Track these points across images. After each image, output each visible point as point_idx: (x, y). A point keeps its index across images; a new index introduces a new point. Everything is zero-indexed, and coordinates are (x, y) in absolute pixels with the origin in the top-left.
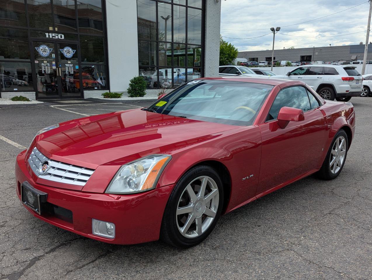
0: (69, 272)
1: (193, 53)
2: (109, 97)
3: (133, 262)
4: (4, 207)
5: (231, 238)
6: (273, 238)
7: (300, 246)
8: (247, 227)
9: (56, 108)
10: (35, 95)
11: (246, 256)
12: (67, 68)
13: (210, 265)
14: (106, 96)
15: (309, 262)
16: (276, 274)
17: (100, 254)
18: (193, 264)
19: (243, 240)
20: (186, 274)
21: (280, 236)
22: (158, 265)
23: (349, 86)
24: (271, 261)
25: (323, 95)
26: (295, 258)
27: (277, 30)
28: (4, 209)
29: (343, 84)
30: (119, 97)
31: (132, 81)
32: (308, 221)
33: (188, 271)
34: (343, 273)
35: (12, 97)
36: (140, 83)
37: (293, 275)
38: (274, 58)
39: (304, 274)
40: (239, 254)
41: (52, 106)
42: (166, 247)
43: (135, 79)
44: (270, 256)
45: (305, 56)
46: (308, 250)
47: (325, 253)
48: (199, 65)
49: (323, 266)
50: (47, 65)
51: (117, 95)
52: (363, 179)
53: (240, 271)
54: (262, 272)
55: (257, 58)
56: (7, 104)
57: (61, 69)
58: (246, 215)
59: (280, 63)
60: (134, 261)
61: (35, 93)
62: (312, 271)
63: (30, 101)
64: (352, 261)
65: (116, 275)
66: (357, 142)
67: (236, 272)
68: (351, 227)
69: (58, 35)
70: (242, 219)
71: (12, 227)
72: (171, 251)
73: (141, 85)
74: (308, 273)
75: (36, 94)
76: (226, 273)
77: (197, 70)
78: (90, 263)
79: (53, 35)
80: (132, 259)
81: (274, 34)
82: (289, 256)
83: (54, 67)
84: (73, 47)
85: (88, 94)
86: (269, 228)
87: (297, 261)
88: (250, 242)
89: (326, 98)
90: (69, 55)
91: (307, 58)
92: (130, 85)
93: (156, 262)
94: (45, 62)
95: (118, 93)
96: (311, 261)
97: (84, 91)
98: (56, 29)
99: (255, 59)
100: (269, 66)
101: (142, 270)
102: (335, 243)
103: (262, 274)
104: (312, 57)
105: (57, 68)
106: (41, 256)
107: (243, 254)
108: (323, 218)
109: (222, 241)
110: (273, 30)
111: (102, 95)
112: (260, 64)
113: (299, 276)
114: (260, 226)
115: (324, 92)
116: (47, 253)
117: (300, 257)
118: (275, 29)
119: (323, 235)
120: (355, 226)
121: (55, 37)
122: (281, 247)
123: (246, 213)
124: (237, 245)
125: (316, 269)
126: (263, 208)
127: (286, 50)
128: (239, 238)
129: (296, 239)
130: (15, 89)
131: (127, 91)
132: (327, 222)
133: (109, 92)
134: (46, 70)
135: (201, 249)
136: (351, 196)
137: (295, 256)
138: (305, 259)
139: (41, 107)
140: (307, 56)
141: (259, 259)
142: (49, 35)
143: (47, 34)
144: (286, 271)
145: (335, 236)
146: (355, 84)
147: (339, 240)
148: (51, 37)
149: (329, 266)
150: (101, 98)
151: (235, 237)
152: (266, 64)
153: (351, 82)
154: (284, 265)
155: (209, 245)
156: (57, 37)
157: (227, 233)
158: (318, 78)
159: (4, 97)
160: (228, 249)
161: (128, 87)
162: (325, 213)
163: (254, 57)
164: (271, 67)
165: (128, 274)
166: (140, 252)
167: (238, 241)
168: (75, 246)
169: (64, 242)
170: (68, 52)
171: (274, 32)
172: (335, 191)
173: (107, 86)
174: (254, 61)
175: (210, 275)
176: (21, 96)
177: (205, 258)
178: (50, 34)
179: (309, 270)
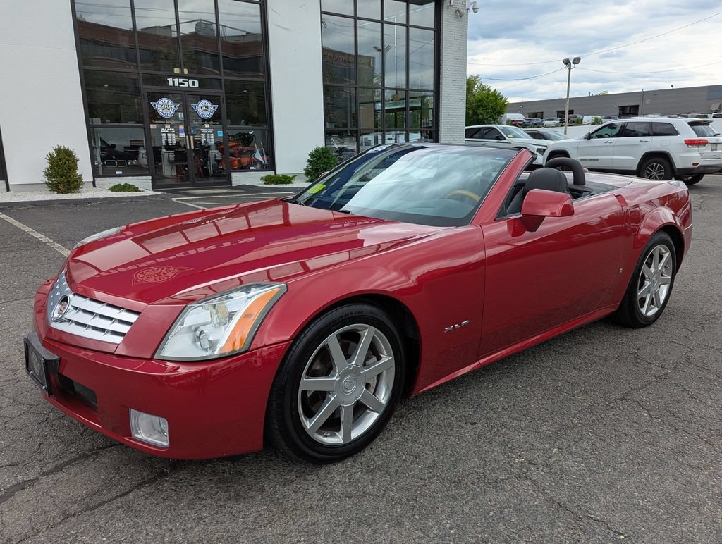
0: (67, 516)
1: (420, 105)
2: (272, 183)
3: (199, 498)
4: (9, 380)
5: (411, 448)
6: (496, 449)
7: (546, 470)
8: (449, 425)
9: (180, 202)
10: (150, 181)
11: (429, 489)
12: (203, 136)
13: (349, 509)
14: (268, 180)
15: (557, 505)
16: (480, 533)
17: (143, 478)
18: (317, 505)
19: (433, 453)
20: (294, 527)
21: (510, 446)
22: (247, 505)
23: (699, 155)
24: (478, 502)
25: (651, 171)
26: (528, 497)
27: (574, 63)
28: (8, 383)
29: (688, 151)
30: (289, 182)
31: (312, 155)
32: (575, 415)
33: (302, 520)
34: (626, 535)
35: (112, 185)
36: (325, 157)
37: (517, 537)
38: (571, 112)
39: (540, 535)
40: (416, 484)
41: (174, 199)
42: (275, 465)
43: (317, 150)
44: (478, 490)
45: (627, 106)
46: (562, 478)
47: (595, 486)
48: (430, 125)
49: (585, 516)
50: (170, 132)
51: (286, 179)
52: (703, 328)
53: (407, 524)
54: (450, 529)
55: (542, 113)
56: (101, 197)
57: (194, 138)
58: (453, 400)
59: (582, 120)
60: (202, 495)
61: (150, 177)
62: (559, 527)
63: (140, 191)
64: (649, 505)
65: (156, 525)
66: (703, 255)
67: (400, 525)
68: (662, 430)
69: (188, 82)
70: (444, 408)
71: (6, 420)
72: (282, 475)
73: (326, 161)
74: (549, 531)
75: (152, 180)
76: (377, 527)
77: (427, 134)
78: (117, 497)
79: (181, 81)
80: (201, 490)
81: (570, 69)
82: (518, 490)
83: (182, 135)
84: (213, 100)
85: (238, 178)
86: (492, 427)
87: (531, 503)
88: (446, 459)
89: (656, 177)
90: (208, 114)
91: (630, 110)
92: (309, 161)
93: (244, 499)
94: (166, 126)
95: (289, 176)
96: (561, 504)
97: (233, 174)
98: (186, 71)
99: (539, 115)
100: (562, 126)
101: (212, 515)
102: (622, 463)
103: (452, 531)
104: (640, 108)
105: (187, 137)
106: (30, 480)
107: (425, 486)
108: (608, 408)
109: (391, 453)
110: (567, 62)
111: (261, 179)
112: (546, 123)
113: (528, 540)
114: (475, 423)
115: (652, 167)
116: (44, 474)
117: (540, 494)
118: (571, 62)
119: (598, 445)
120: (670, 427)
121: (184, 84)
122: (506, 470)
123: (455, 396)
124: (419, 464)
125: (570, 523)
126: (490, 386)
127: (593, 96)
128: (427, 448)
129: (541, 453)
130: (117, 173)
131: (304, 172)
132: (613, 418)
133: (273, 174)
134: (169, 140)
135: (344, 472)
136: (673, 363)
137: (531, 491)
138: (551, 499)
139: (154, 201)
140: (631, 107)
141: (453, 497)
142: (174, 82)
143: (170, 80)
144: (504, 527)
145: (623, 448)
146: (710, 151)
147: (631, 457)
148: (176, 84)
149: (598, 518)
150: (260, 184)
151: (419, 447)
152: (557, 122)
153: (701, 148)
154: (501, 513)
155: (361, 463)
156: (186, 85)
157: (404, 438)
158: (641, 141)
159: (99, 186)
160: (397, 472)
161: (306, 164)
162: (613, 396)
163: (537, 111)
164: (564, 127)
165: (181, 524)
166: (221, 477)
167: (423, 456)
168: (103, 460)
169: (87, 452)
170: (205, 109)
171: (570, 66)
172: (641, 353)
173: (271, 165)
174: (536, 117)
175: (344, 531)
176: (126, 184)
177: (346, 491)
178: (176, 80)
179: (553, 525)
